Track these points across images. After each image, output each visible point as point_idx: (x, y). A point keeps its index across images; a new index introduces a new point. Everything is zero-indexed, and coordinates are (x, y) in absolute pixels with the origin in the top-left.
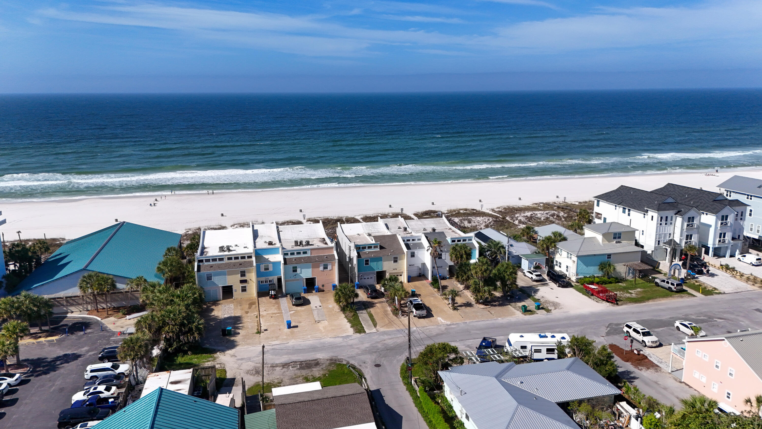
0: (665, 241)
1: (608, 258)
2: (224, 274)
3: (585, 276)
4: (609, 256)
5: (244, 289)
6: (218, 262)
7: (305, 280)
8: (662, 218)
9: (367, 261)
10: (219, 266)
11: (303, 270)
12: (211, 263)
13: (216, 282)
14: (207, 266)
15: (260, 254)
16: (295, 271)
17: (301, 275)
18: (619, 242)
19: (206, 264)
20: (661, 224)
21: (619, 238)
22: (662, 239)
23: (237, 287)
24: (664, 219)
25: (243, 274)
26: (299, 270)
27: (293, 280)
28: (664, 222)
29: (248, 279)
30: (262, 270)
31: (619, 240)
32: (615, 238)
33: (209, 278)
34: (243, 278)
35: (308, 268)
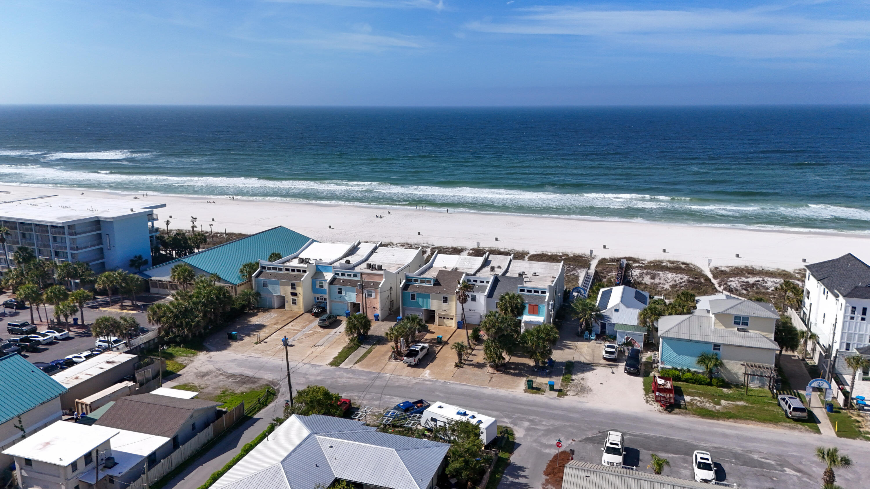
0: (862, 346)
1: (714, 349)
2: (277, 284)
3: (675, 366)
4: (717, 346)
5: (294, 302)
6: (277, 272)
7: (349, 304)
8: (854, 308)
9: (413, 295)
10: (276, 276)
11: (347, 293)
12: (272, 271)
13: (271, 290)
14: (267, 273)
15: (320, 271)
16: (340, 292)
17: (345, 297)
18: (744, 331)
19: (268, 271)
20: (852, 318)
21: (746, 324)
22: (856, 342)
23: (289, 298)
24: (859, 310)
25: (293, 286)
26: (343, 292)
27: (338, 302)
28: (858, 315)
29: (298, 293)
30: (318, 286)
31: (744, 327)
32: (736, 323)
33: (265, 285)
34: (294, 291)
35: (353, 292)
